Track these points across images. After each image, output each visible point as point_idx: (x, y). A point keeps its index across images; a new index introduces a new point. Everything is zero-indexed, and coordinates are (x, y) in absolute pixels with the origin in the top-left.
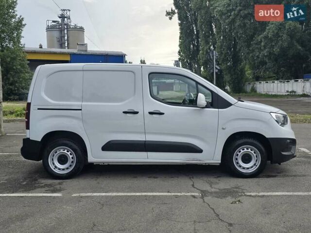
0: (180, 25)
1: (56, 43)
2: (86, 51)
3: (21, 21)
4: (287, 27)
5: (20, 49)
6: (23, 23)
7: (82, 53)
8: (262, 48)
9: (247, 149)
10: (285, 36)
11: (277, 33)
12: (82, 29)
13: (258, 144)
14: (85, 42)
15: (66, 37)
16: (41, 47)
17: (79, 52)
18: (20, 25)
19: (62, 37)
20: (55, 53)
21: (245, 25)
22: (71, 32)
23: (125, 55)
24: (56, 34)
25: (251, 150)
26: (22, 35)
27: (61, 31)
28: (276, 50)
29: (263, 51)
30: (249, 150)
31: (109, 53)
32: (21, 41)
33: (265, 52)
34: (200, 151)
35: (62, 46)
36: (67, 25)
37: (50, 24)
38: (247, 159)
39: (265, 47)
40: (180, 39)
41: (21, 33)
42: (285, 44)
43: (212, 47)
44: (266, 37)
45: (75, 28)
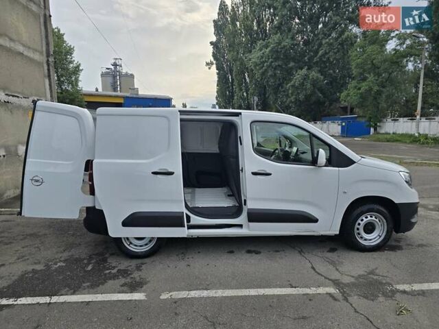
0: (218, 74)
1: (110, 88)
2: (138, 94)
3: (78, 67)
4: (310, 78)
5: (78, 91)
6: (81, 68)
7: (135, 96)
8: (290, 95)
9: (371, 217)
10: (309, 86)
11: (303, 83)
12: (132, 76)
13: (382, 209)
14: (136, 87)
15: (118, 83)
16: (97, 90)
17: (132, 96)
18: (77, 70)
19: (115, 82)
20: (110, 96)
21: (275, 74)
22: (122, 79)
23: (171, 99)
24: (110, 80)
25: (376, 218)
26: (80, 79)
27: (114, 77)
28: (301, 97)
29: (290, 97)
30: (374, 218)
31: (159, 97)
32: (79, 84)
33: (292, 98)
34: (316, 221)
35: (115, 89)
36: (119, 72)
37: (104, 70)
38: (369, 228)
39: (292, 94)
40: (217, 86)
41: (78, 77)
42: (309, 92)
43: (245, 94)
44: (293, 86)
45: (127, 75)
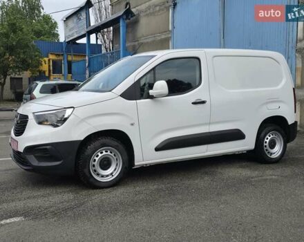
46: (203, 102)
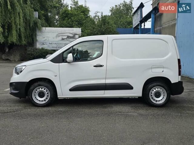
46: (101, 66)
